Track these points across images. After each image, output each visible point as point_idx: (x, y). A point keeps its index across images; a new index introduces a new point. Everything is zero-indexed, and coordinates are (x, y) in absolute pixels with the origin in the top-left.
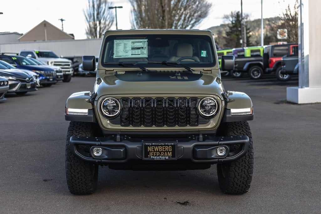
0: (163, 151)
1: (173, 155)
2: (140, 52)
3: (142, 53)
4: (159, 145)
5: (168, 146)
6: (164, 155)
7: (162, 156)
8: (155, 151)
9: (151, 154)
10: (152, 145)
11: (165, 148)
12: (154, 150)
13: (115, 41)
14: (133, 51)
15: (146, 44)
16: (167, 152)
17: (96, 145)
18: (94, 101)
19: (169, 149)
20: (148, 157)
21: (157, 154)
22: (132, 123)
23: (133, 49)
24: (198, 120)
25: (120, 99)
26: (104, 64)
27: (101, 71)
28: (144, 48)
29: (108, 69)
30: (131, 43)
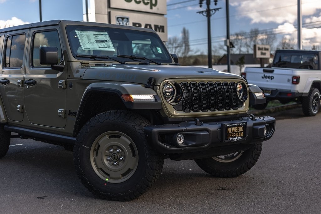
0: (238, 131)
1: (244, 136)
2: (105, 45)
3: (109, 47)
4: (235, 126)
5: (241, 126)
6: (238, 135)
7: (237, 137)
8: (232, 133)
9: (230, 135)
10: (231, 127)
11: (239, 128)
12: (232, 131)
13: (76, 31)
14: (98, 43)
15: (108, 37)
16: (240, 132)
17: (182, 131)
18: (154, 87)
19: (241, 129)
20: (227, 139)
21: (234, 136)
22: (192, 108)
23: (97, 41)
24: (237, 103)
25: (181, 84)
26: (77, 57)
27: (76, 64)
28: (108, 41)
29: (84, 62)
30: (93, 35)
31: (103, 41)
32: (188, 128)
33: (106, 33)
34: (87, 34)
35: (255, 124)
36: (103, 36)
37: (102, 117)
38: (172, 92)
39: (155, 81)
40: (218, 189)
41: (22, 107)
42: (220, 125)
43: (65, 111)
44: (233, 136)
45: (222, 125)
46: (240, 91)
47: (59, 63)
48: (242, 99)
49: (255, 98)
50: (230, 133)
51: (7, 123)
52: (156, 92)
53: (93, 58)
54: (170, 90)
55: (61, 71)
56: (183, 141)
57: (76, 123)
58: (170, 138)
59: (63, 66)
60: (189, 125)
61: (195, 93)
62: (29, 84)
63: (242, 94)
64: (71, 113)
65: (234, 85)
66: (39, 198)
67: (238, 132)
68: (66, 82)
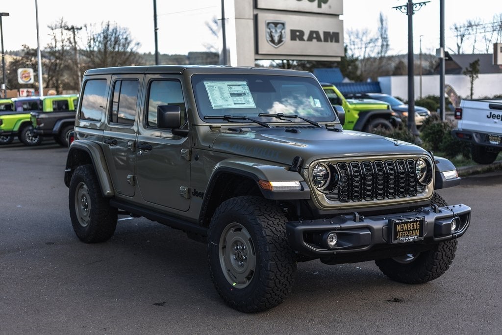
1: (421, 234)
2: (242, 99)
3: (248, 102)
4: (408, 222)
5: (416, 222)
6: (412, 234)
7: (411, 237)
8: (403, 231)
9: (400, 234)
10: (402, 223)
11: (413, 225)
12: (403, 229)
13: (205, 83)
14: (233, 98)
15: (247, 88)
16: (415, 230)
17: (334, 229)
18: (300, 170)
19: (417, 226)
20: (397, 239)
21: (406, 235)
22: (351, 196)
23: (233, 95)
24: (416, 188)
25: (337, 165)
26: (205, 118)
27: (204, 128)
28: (247, 94)
29: (214, 125)
30: (227, 87)
31: (240, 95)
32: (343, 226)
33: (245, 83)
34: (220, 85)
35: (437, 219)
36: (241, 87)
37: (234, 204)
38: (324, 175)
39: (303, 162)
40: (389, 301)
41: (134, 178)
42: (387, 221)
43: (189, 190)
44: (404, 236)
45: (390, 221)
46: (423, 170)
47: (182, 127)
48: (424, 181)
49: (444, 180)
50: (400, 232)
51: (113, 197)
52: (303, 176)
53: (227, 119)
54: (322, 173)
55: (185, 137)
56: (335, 242)
57: (202, 209)
58: (318, 237)
59: (187, 131)
60: (344, 221)
61: (356, 177)
62: (143, 149)
63: (425, 173)
64: (196, 194)
65: (412, 163)
66: (156, 304)
67: (412, 230)
68: (190, 152)
